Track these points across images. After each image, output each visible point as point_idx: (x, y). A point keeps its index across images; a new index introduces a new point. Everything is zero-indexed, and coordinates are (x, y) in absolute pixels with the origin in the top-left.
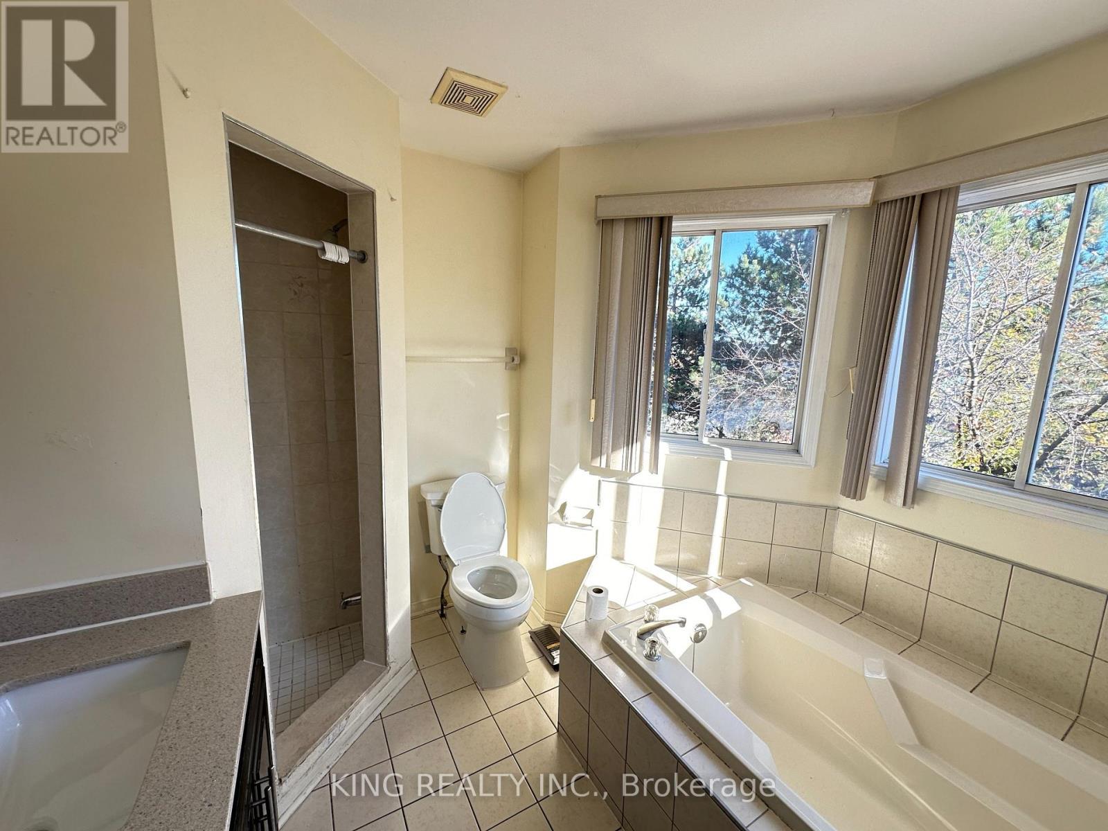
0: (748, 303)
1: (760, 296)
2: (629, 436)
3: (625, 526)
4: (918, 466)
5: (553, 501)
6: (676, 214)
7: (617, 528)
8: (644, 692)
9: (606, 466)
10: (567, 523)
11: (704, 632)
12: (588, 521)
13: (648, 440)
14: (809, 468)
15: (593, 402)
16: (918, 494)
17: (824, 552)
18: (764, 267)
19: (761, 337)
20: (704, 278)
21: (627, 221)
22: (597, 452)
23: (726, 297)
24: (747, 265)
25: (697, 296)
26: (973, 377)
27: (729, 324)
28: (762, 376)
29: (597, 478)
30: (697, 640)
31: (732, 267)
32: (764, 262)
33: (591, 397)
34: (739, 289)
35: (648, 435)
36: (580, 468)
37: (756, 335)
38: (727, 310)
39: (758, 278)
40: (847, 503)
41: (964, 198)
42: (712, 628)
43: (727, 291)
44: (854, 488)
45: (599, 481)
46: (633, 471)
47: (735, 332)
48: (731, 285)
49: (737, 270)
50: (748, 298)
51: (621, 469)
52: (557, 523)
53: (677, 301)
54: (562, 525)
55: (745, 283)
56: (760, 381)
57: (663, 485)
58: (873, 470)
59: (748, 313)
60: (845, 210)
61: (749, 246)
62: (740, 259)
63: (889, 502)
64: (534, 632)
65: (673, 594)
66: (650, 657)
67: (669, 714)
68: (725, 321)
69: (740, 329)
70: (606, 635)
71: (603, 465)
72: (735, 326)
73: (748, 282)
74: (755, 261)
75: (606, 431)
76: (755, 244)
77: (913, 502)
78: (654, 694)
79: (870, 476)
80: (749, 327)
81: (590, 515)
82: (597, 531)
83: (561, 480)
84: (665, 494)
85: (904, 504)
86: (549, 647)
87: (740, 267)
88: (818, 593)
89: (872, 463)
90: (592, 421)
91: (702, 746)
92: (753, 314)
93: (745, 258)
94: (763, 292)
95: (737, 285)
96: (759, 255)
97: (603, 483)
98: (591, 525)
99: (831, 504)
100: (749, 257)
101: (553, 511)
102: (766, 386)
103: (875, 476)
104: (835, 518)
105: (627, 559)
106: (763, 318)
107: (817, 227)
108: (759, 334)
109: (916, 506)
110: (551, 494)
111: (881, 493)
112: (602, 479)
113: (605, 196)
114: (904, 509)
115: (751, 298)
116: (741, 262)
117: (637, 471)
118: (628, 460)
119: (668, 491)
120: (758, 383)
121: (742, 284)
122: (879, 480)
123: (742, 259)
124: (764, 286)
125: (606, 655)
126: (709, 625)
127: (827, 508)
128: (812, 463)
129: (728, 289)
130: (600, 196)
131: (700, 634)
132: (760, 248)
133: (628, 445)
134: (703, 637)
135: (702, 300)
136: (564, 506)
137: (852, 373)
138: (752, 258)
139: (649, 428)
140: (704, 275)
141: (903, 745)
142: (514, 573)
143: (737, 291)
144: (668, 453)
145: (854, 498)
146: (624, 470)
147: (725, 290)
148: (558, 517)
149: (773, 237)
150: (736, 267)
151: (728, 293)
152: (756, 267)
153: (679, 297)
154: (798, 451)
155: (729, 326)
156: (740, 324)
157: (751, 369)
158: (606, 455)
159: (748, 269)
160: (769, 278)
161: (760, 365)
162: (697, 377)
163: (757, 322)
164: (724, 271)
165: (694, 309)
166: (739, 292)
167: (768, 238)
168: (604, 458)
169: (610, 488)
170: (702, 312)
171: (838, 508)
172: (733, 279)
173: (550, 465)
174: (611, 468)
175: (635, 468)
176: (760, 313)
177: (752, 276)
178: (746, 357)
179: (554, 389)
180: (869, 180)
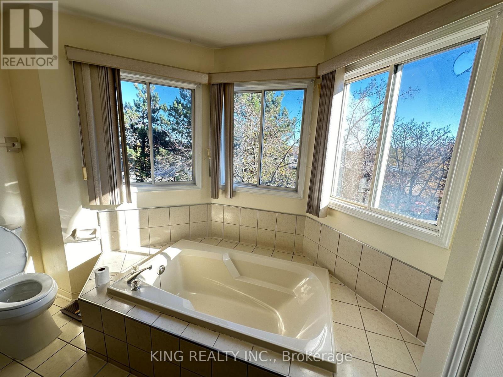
0: (179, 123)
1: (184, 121)
2: (111, 185)
3: (118, 233)
4: (233, 183)
5: (66, 230)
6: (121, 68)
7: (113, 235)
8: (132, 306)
9: (100, 204)
10: (79, 240)
11: (164, 269)
12: (93, 236)
13: (124, 187)
14: (199, 190)
15: (85, 169)
16: (234, 193)
17: (209, 221)
18: (184, 108)
19: (186, 139)
20: (158, 110)
21: (91, 66)
22: (93, 197)
23: (169, 120)
24: (176, 106)
25: (155, 118)
26: (254, 154)
27: (172, 132)
28: (188, 156)
29: (96, 211)
30: (161, 273)
31: (170, 106)
32: (184, 105)
33: (83, 166)
34: (174, 116)
35: (124, 184)
36: (83, 207)
37: (184, 138)
38: (170, 126)
39: (182, 112)
40: (214, 201)
41: (236, 88)
42: (167, 266)
43: (169, 117)
44: (215, 195)
45: (97, 213)
46: (117, 204)
47: (175, 136)
48: (171, 115)
49: (172, 108)
50: (179, 121)
51: (110, 204)
52: (71, 242)
53: (144, 120)
54: (75, 242)
55: (177, 114)
56: (187, 158)
57: (138, 208)
58: (220, 187)
59: (180, 128)
60: (200, 84)
61: (176, 97)
62: (173, 103)
63: (226, 198)
64: (64, 309)
65: (147, 257)
66: (135, 289)
67: (145, 310)
68: (170, 131)
69: (177, 135)
70: (109, 289)
71: (98, 203)
72: (175, 134)
73: (178, 113)
74: (180, 105)
75: (96, 184)
76: (179, 97)
77: (233, 196)
78: (138, 305)
79: (220, 190)
80: (181, 135)
81: (95, 232)
82: (101, 240)
83: (69, 217)
84: (140, 213)
85: (230, 198)
86: (76, 313)
87: (174, 107)
88: (209, 237)
89: (220, 184)
90: (86, 180)
91: (162, 315)
92: (182, 128)
93: (175, 102)
94: (185, 119)
95: (173, 115)
96: (181, 102)
97: (100, 214)
98: (95, 238)
99: (209, 202)
100: (177, 103)
101: (66, 236)
102: (190, 160)
103: (221, 189)
104: (211, 207)
105: (121, 249)
106: (186, 131)
107: (191, 89)
108: (186, 138)
109: (234, 197)
110: (63, 226)
111: (224, 195)
112: (99, 211)
113: (71, 47)
114: (231, 199)
115: (180, 121)
116: (174, 104)
117: (120, 203)
118: (114, 198)
119: (141, 210)
120: (186, 159)
121: (176, 115)
122: (223, 190)
123: (174, 103)
124: (185, 116)
125: (110, 299)
126: (165, 264)
127: (208, 204)
128: (201, 187)
129: (169, 116)
130: (68, 46)
131: (162, 270)
132: (181, 99)
133: (112, 191)
134: (163, 271)
135: (157, 120)
136: (74, 232)
137: (209, 151)
138: (178, 103)
139: (124, 181)
140: (157, 108)
141: (236, 278)
142: (39, 280)
143: (173, 117)
144: (138, 192)
145: (215, 198)
146: (112, 204)
147: (168, 116)
148: (72, 238)
149: (187, 95)
150: (172, 106)
151: (170, 118)
152: (180, 107)
153: (146, 118)
154: (195, 184)
155: (172, 133)
156: (177, 133)
157: (183, 153)
158: (99, 198)
159: (177, 108)
160: (187, 113)
161: (186, 151)
162: (159, 157)
163: (184, 132)
164: (167, 107)
165: (154, 124)
166: (174, 118)
167: (185, 95)
168: (98, 200)
169: (104, 216)
170: (158, 126)
171: (212, 203)
172: (171, 112)
173: (59, 209)
174: (103, 204)
175: (118, 202)
176: (185, 128)
177: (180, 111)
178: (180, 148)
179: (53, 163)
180: (206, 73)
